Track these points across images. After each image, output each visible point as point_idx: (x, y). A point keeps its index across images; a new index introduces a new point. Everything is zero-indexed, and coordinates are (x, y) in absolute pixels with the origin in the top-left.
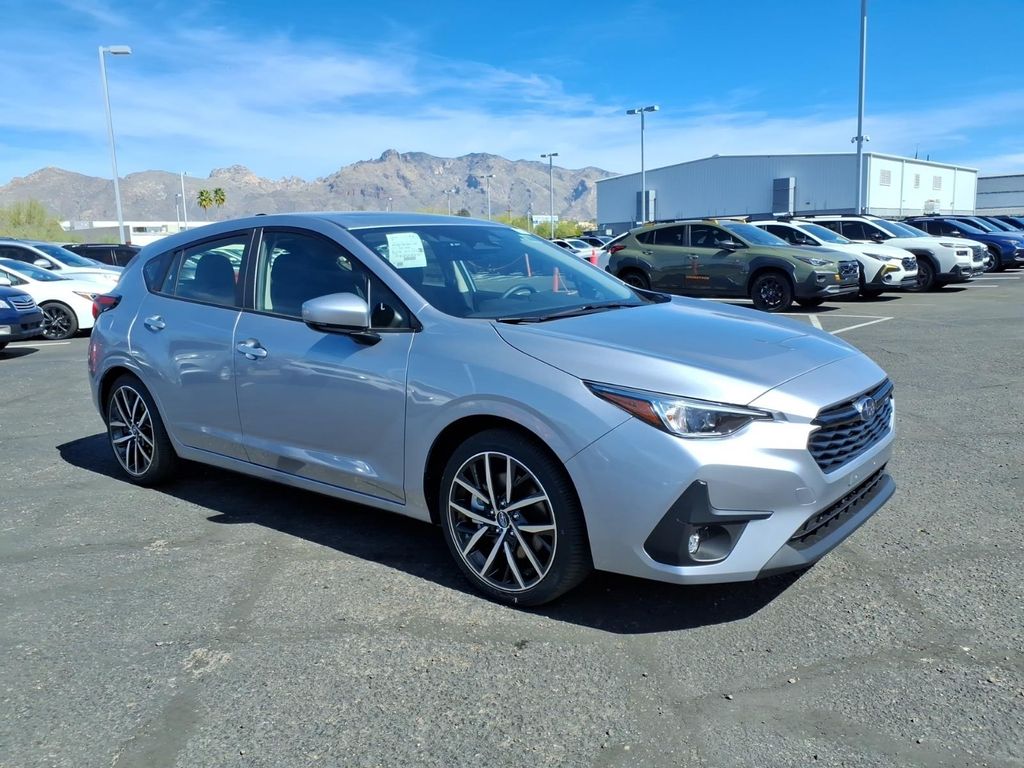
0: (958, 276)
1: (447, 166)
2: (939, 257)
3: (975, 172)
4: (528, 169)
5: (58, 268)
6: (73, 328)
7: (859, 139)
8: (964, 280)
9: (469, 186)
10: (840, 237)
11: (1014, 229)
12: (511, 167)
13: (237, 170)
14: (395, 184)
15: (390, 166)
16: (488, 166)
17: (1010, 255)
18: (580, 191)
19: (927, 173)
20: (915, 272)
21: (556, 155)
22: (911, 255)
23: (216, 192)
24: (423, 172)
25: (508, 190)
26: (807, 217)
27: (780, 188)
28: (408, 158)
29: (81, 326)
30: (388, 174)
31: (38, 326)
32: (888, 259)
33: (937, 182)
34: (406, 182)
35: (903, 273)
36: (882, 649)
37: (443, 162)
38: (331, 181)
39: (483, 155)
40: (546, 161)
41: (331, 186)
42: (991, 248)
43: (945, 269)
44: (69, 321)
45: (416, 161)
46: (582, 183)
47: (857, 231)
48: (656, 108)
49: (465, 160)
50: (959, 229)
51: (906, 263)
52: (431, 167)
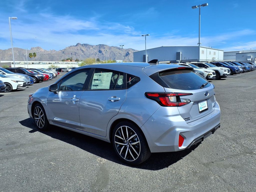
0: (224, 76)
1: (94, 47)
2: (220, 72)
3: (223, 51)
4: (114, 49)
5: (5, 74)
6: (11, 89)
7: (199, 43)
8: (226, 77)
9: (99, 52)
10: (198, 67)
11: (235, 65)
12: (110, 48)
13: (38, 48)
14: (80, 52)
15: (79, 47)
16: (104, 48)
17: (235, 71)
18: (127, 54)
19: (212, 51)
20: (215, 75)
21: (123, 46)
22: (214, 71)
23: (34, 54)
24: (87, 49)
25: (109, 54)
26: (189, 62)
27: (178, 54)
28: (83, 45)
29: (13, 89)
30: (78, 49)
31: (4, 89)
32: (209, 72)
33: (215, 53)
34: (83, 51)
35: (213, 76)
36: (239, 153)
37: (92, 46)
38: (63, 51)
39: (103, 45)
40: (121, 47)
41: (63, 52)
42: (231, 70)
43: (222, 75)
44: (10, 88)
45: (85, 46)
46: (128, 52)
47: (201, 65)
48: (149, 35)
49: (98, 46)
50: (223, 65)
51: (213, 73)
52: (89, 48)
